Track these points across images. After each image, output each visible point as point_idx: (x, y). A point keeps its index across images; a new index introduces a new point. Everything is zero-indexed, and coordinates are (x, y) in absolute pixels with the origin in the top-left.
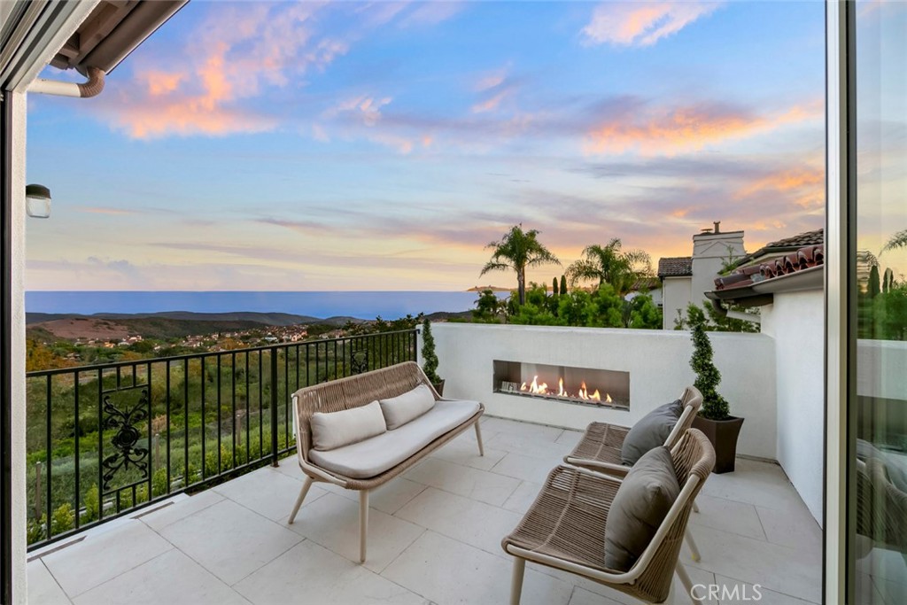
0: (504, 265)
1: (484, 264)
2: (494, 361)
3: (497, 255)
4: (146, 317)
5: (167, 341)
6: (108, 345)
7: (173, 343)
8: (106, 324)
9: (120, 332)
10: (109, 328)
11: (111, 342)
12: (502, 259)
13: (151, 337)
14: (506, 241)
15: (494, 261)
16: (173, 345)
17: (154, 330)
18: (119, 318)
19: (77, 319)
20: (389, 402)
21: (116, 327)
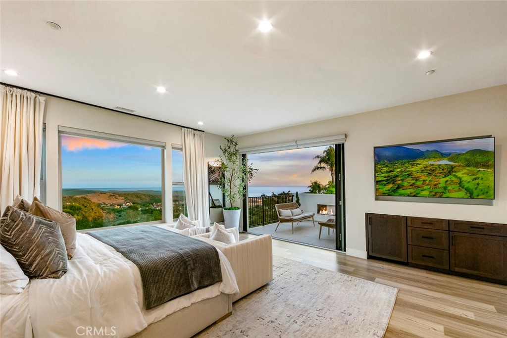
0: (324, 168)
1: (313, 168)
2: (318, 205)
3: (320, 162)
4: (132, 193)
5: (144, 205)
6: (116, 207)
7: (147, 207)
8: (114, 196)
9: (121, 200)
10: (116, 198)
11: (118, 205)
12: (323, 165)
13: (136, 203)
14: (325, 155)
15: (319, 166)
16: (147, 208)
17: (137, 200)
18: (120, 193)
19: (101, 193)
20: (292, 210)
21: (119, 198)
